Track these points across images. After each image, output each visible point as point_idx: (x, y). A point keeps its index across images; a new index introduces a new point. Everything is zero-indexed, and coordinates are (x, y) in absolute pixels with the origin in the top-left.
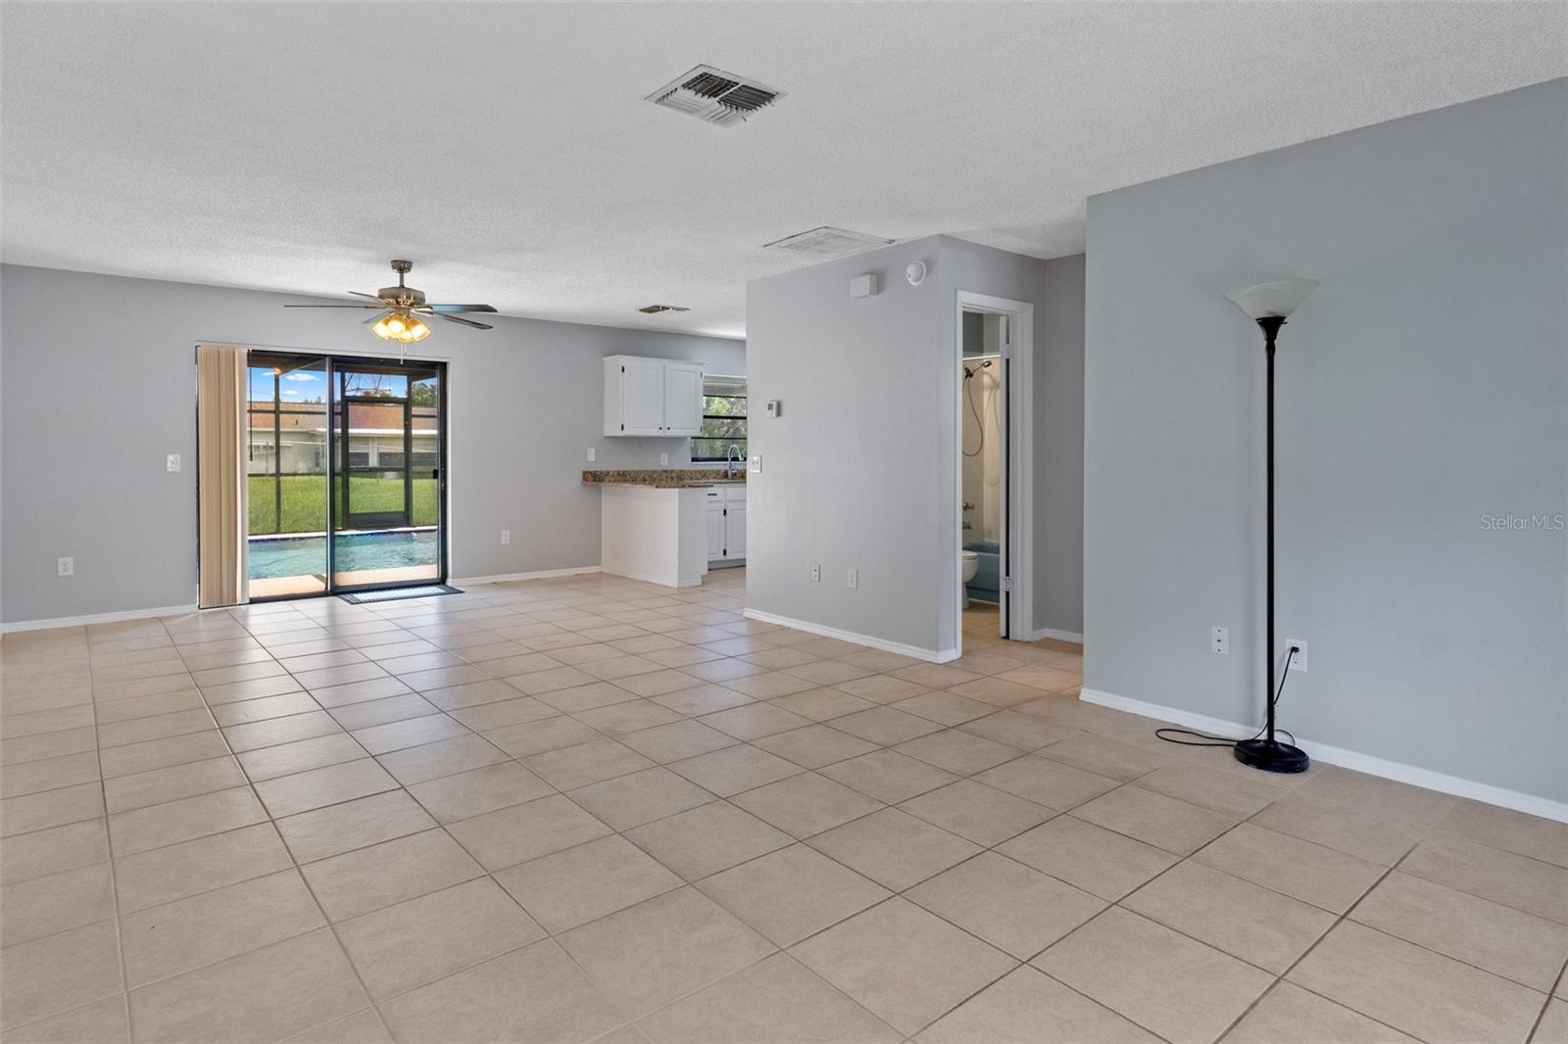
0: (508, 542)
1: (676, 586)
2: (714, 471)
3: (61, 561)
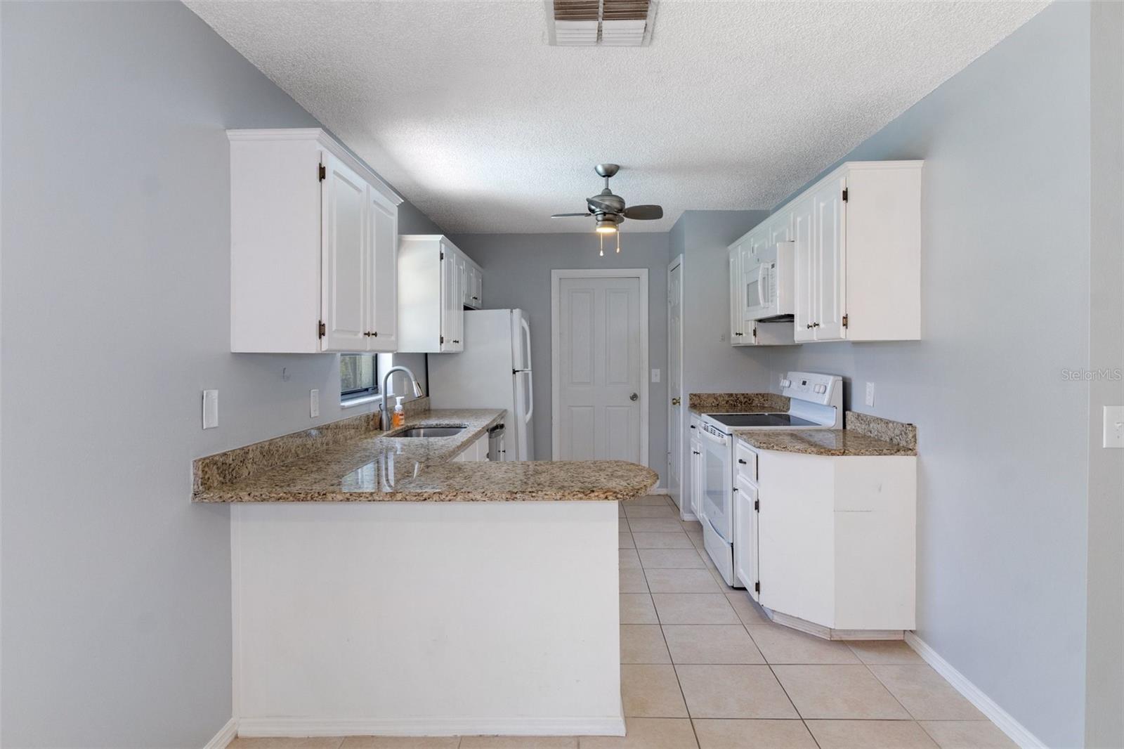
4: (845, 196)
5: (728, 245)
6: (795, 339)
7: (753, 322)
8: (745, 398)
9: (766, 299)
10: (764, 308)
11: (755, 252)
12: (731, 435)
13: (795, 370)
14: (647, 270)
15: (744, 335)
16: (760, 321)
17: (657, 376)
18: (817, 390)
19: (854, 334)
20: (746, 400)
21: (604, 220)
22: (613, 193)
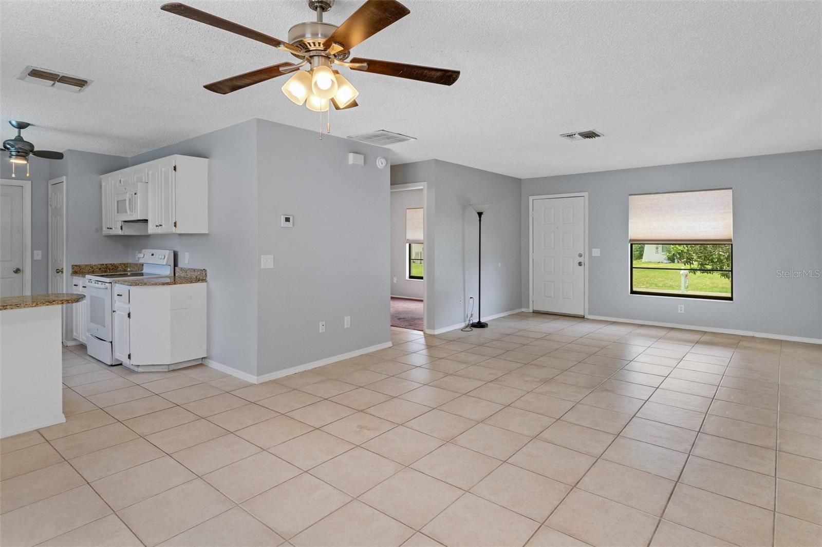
4: (175, 168)
5: (102, 174)
6: (149, 232)
7: (120, 222)
8: (112, 266)
9: (131, 210)
10: (130, 215)
11: (122, 182)
12: (111, 283)
13: (147, 249)
14: (30, 182)
15: (113, 229)
16: (125, 221)
17: (38, 255)
18: (160, 257)
19: (179, 230)
20: (113, 267)
21: (17, 155)
22: (25, 140)
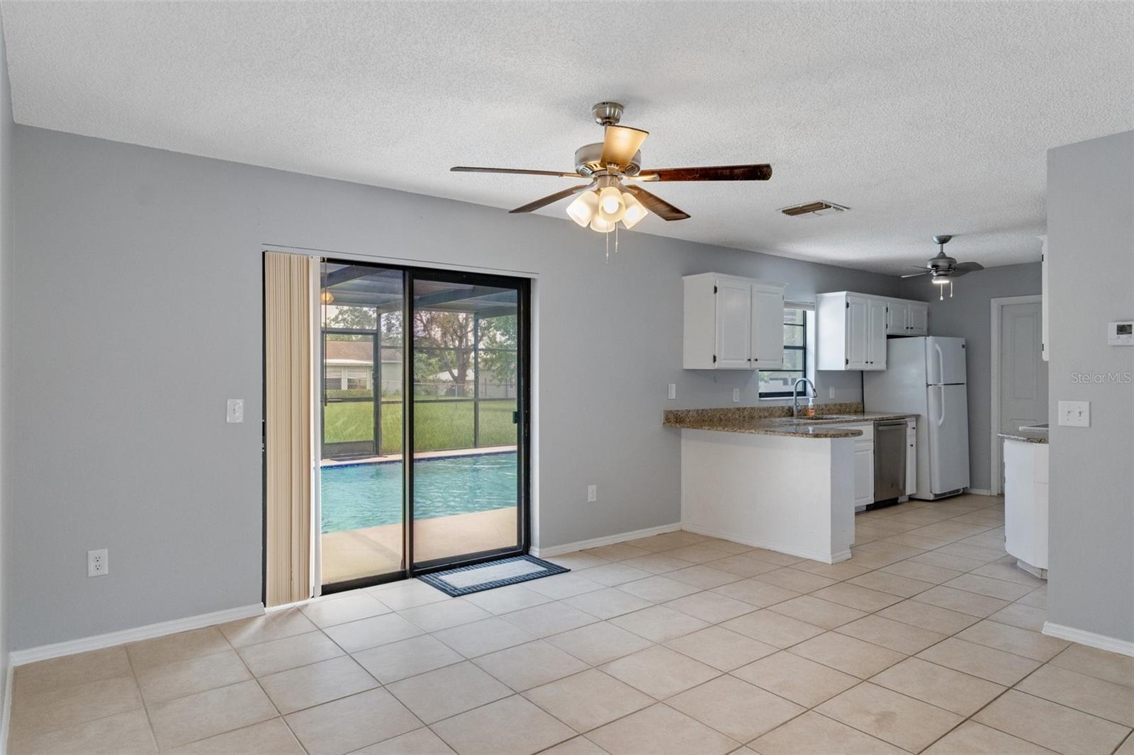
0: (595, 499)
1: (828, 560)
2: (779, 408)
3: (92, 554)
22: (948, 256)
